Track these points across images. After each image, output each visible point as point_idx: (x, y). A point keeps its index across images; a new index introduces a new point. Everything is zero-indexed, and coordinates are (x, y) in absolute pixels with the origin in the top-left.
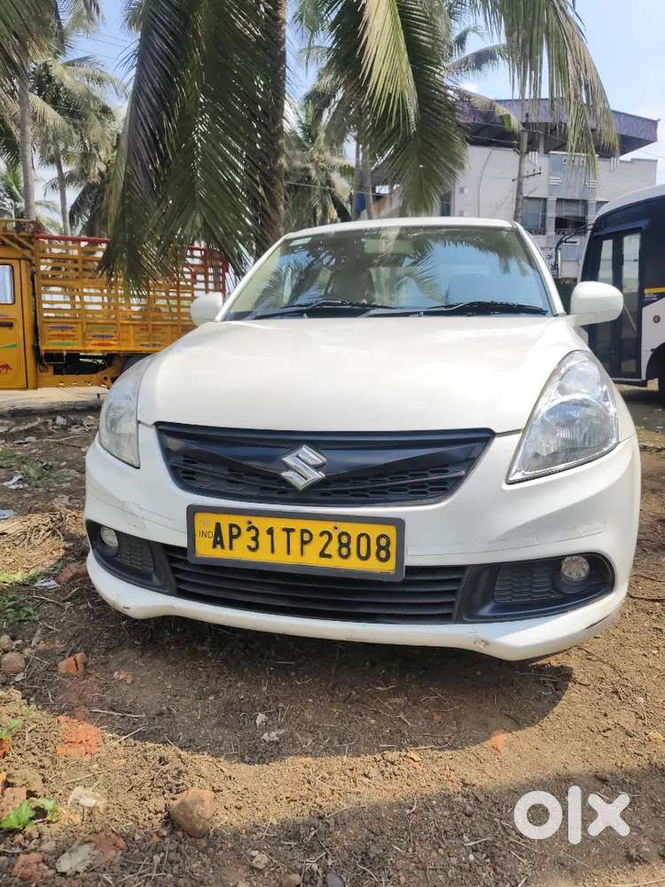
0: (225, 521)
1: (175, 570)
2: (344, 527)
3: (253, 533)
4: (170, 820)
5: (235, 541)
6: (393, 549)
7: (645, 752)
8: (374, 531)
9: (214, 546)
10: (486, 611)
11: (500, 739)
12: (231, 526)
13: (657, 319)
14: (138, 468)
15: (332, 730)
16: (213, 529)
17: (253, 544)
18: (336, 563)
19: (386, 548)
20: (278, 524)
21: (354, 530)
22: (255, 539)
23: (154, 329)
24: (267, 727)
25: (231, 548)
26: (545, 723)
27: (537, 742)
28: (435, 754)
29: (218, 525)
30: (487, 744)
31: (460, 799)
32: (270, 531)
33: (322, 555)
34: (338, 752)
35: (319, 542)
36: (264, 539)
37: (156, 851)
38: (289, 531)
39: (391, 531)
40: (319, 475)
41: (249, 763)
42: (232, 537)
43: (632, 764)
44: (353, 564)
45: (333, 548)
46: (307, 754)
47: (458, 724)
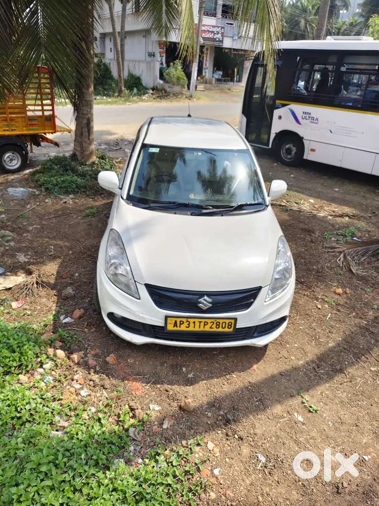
0: (178, 320)
1: (154, 331)
2: (218, 320)
3: (188, 323)
4: (180, 408)
5: (181, 325)
6: (233, 326)
7: (291, 363)
8: (227, 321)
9: (174, 327)
10: (255, 335)
11: (255, 367)
12: (180, 321)
13: (280, 117)
14: (140, 299)
15: (207, 370)
16: (174, 322)
17: (188, 326)
18: (215, 329)
19: (231, 326)
20: (197, 320)
21: (221, 321)
22: (189, 324)
23: (11, 120)
24: (188, 373)
25: (180, 327)
26: (264, 358)
27: (264, 366)
28: (239, 374)
29: (176, 321)
30: (252, 369)
31: (250, 387)
32: (194, 322)
33: (211, 328)
34: (212, 378)
35: (210, 325)
36: (192, 325)
37: (183, 418)
38: (200, 322)
39: (233, 321)
40: (211, 305)
41: (190, 386)
42: (180, 324)
43: (288, 368)
44: (220, 330)
45: (214, 326)
46: (203, 380)
47: (242, 363)
